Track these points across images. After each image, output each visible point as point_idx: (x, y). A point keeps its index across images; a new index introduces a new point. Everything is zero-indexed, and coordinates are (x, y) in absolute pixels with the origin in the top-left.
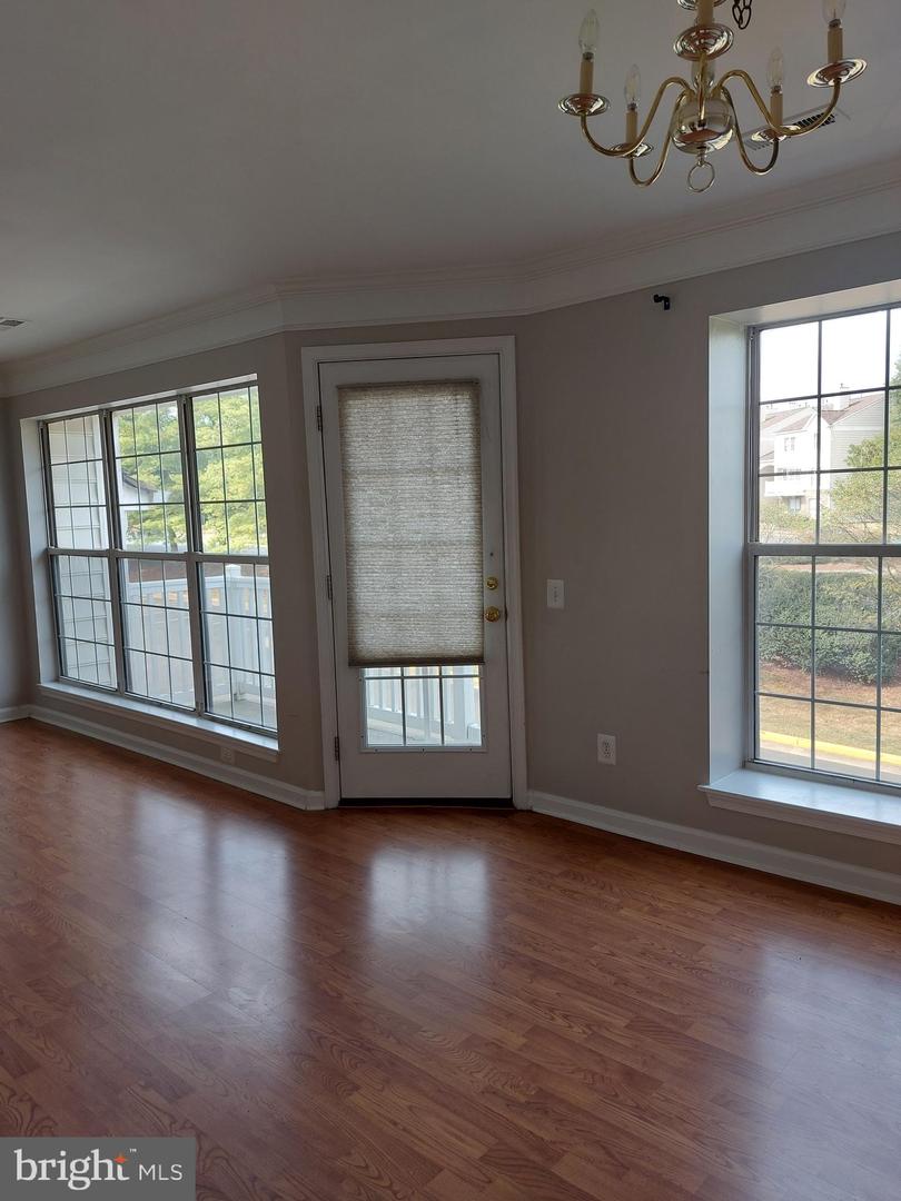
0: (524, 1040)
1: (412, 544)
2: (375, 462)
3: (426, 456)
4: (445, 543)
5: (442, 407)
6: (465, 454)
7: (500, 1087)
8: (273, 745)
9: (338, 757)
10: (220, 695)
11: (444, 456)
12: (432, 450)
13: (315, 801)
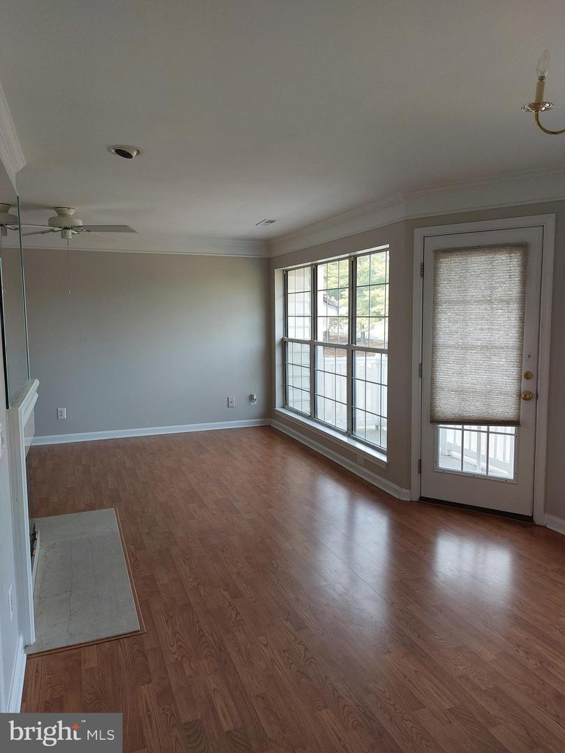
0: (495, 658)
1: (474, 347)
2: (455, 296)
3: (488, 292)
4: (496, 347)
5: (501, 261)
6: (515, 291)
7: (472, 678)
8: (384, 459)
9: (420, 472)
10: (359, 426)
11: (500, 292)
12: (492, 288)
13: (405, 495)
